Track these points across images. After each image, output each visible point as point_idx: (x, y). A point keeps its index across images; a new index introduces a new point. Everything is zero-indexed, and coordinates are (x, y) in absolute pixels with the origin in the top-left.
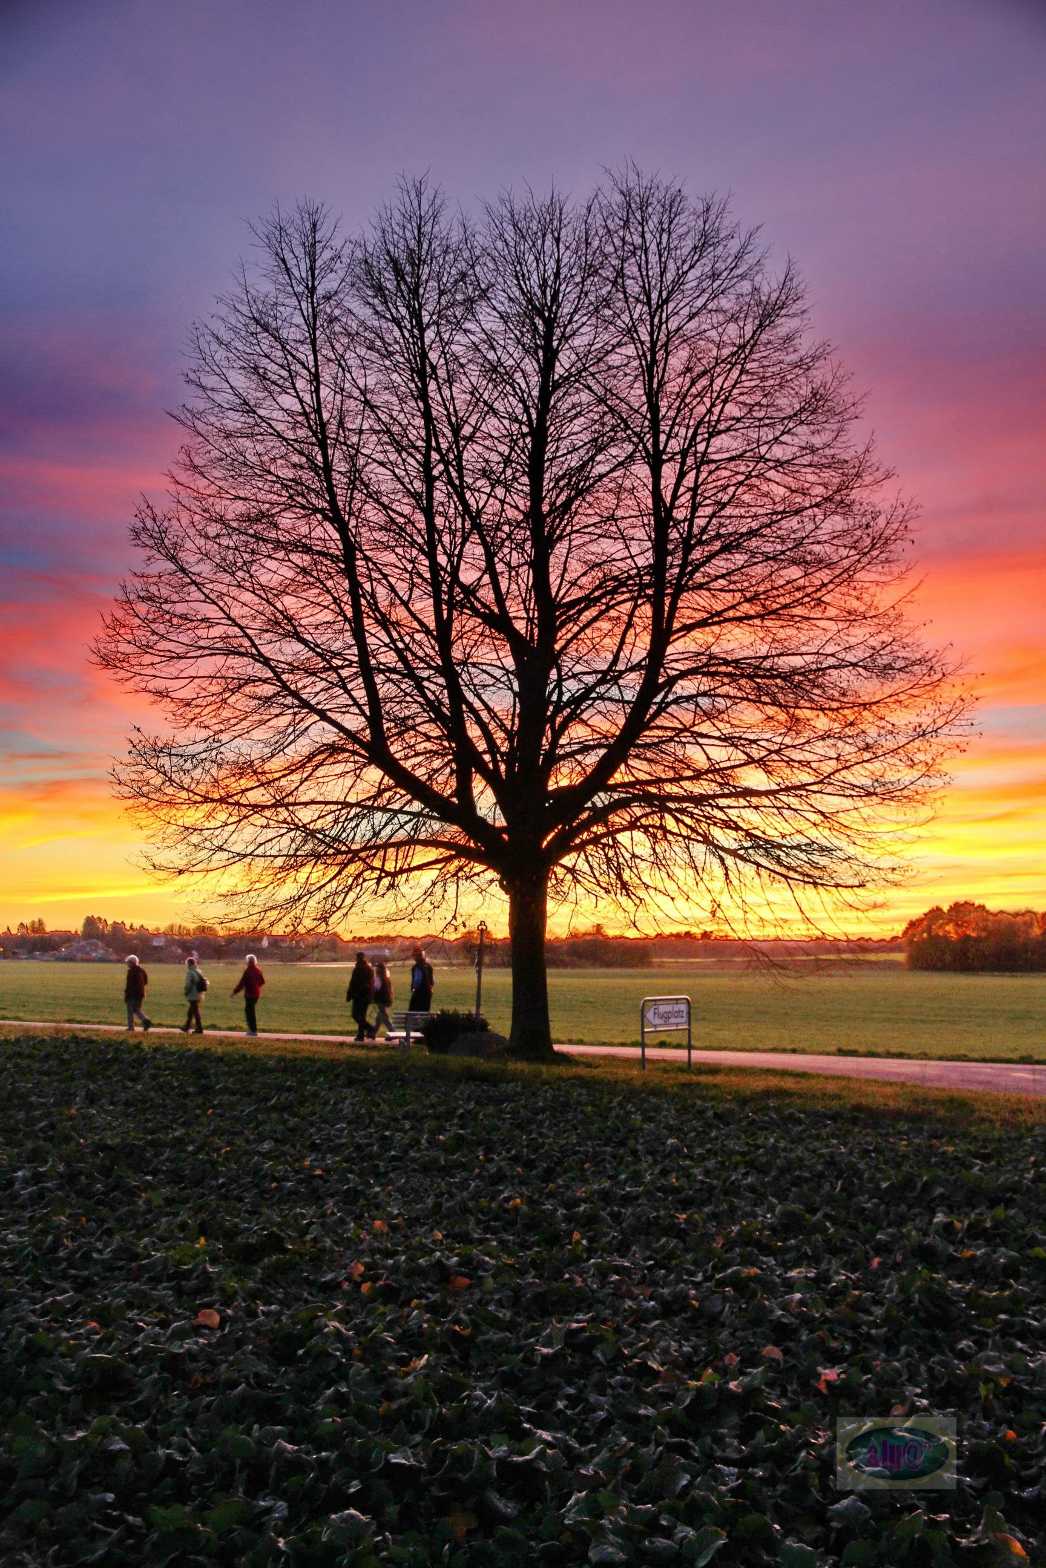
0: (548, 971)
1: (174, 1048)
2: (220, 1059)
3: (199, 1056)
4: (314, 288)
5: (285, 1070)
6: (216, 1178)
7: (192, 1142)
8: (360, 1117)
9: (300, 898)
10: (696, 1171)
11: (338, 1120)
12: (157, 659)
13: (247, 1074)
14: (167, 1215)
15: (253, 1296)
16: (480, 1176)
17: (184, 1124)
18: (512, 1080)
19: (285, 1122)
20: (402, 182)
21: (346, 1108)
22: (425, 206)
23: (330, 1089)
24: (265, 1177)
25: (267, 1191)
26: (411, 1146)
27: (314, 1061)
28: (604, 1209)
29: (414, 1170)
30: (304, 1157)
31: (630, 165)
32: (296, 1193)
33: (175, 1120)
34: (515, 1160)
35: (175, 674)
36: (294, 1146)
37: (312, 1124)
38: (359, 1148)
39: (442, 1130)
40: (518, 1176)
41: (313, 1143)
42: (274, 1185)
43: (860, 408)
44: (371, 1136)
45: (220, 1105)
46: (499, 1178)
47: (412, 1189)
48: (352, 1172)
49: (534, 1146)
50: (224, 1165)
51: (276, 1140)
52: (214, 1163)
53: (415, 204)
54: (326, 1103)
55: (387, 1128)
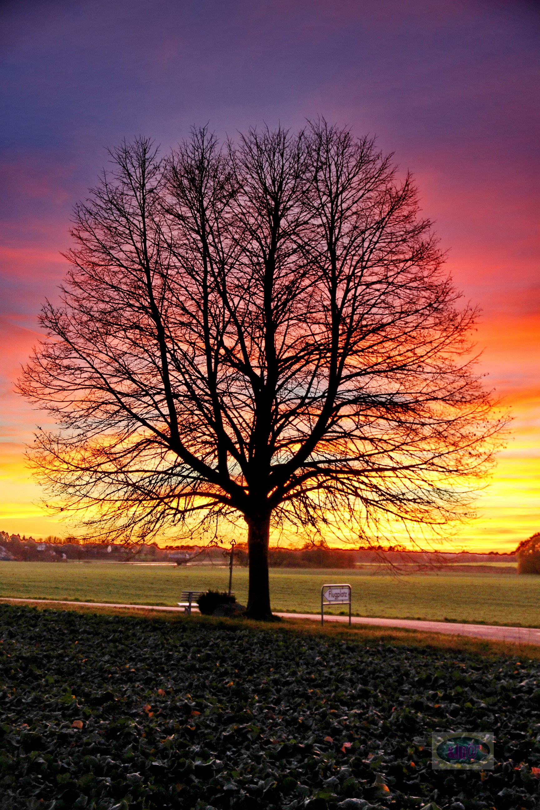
0: (270, 569)
1: (55, 610)
2: (81, 617)
3: (70, 614)
4: (144, 185)
5: (118, 622)
6: (80, 673)
7: (68, 656)
8: (157, 645)
9: (129, 526)
10: (325, 672)
11: (145, 647)
12: (53, 391)
13: (97, 624)
14: (56, 687)
15: (98, 717)
16: (215, 673)
17: (62, 648)
18: (245, 629)
19: (116, 647)
20: (193, 130)
21: (151, 641)
22: (206, 143)
23: (143, 632)
24: (106, 671)
25: (106, 678)
26: (182, 659)
27: (135, 618)
28: (273, 687)
29: (182, 670)
30: (126, 664)
31: (321, 118)
32: (121, 679)
33: (57, 647)
34: (236, 666)
35: (62, 399)
36: (121, 659)
37: (131, 648)
38: (155, 660)
39: (199, 651)
40: (235, 673)
41: (131, 657)
42: (110, 675)
43: (445, 257)
44: (162, 654)
45: (82, 639)
46: (226, 673)
47: (180, 678)
48: (150, 670)
49: (246, 660)
50: (84, 666)
51: (112, 656)
52: (79, 665)
53: (200, 141)
54: (140, 639)
55: (171, 650)
